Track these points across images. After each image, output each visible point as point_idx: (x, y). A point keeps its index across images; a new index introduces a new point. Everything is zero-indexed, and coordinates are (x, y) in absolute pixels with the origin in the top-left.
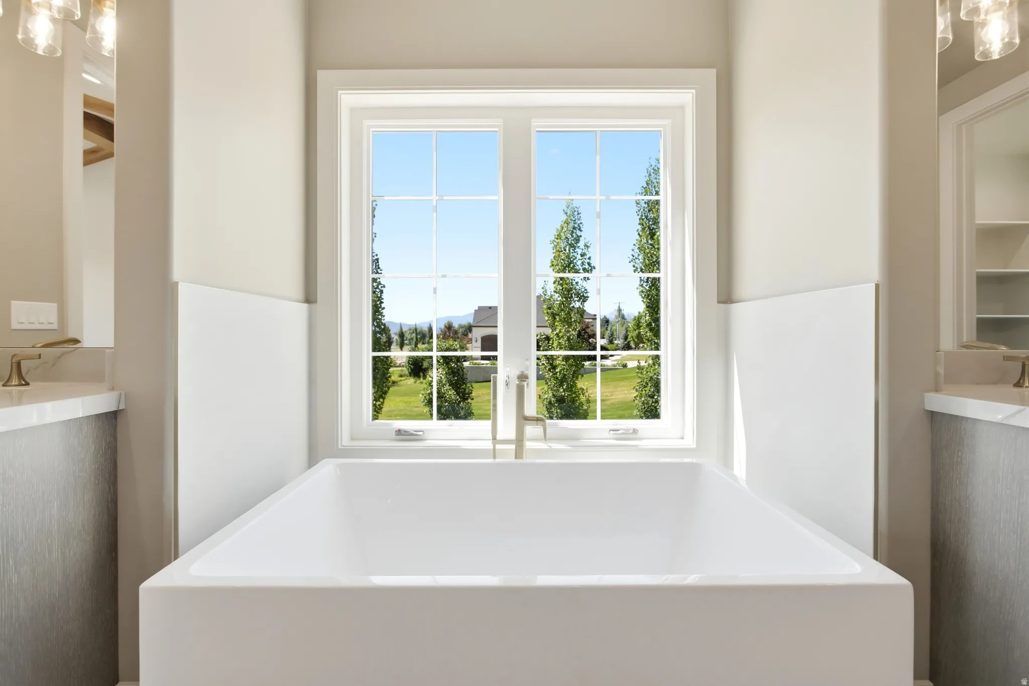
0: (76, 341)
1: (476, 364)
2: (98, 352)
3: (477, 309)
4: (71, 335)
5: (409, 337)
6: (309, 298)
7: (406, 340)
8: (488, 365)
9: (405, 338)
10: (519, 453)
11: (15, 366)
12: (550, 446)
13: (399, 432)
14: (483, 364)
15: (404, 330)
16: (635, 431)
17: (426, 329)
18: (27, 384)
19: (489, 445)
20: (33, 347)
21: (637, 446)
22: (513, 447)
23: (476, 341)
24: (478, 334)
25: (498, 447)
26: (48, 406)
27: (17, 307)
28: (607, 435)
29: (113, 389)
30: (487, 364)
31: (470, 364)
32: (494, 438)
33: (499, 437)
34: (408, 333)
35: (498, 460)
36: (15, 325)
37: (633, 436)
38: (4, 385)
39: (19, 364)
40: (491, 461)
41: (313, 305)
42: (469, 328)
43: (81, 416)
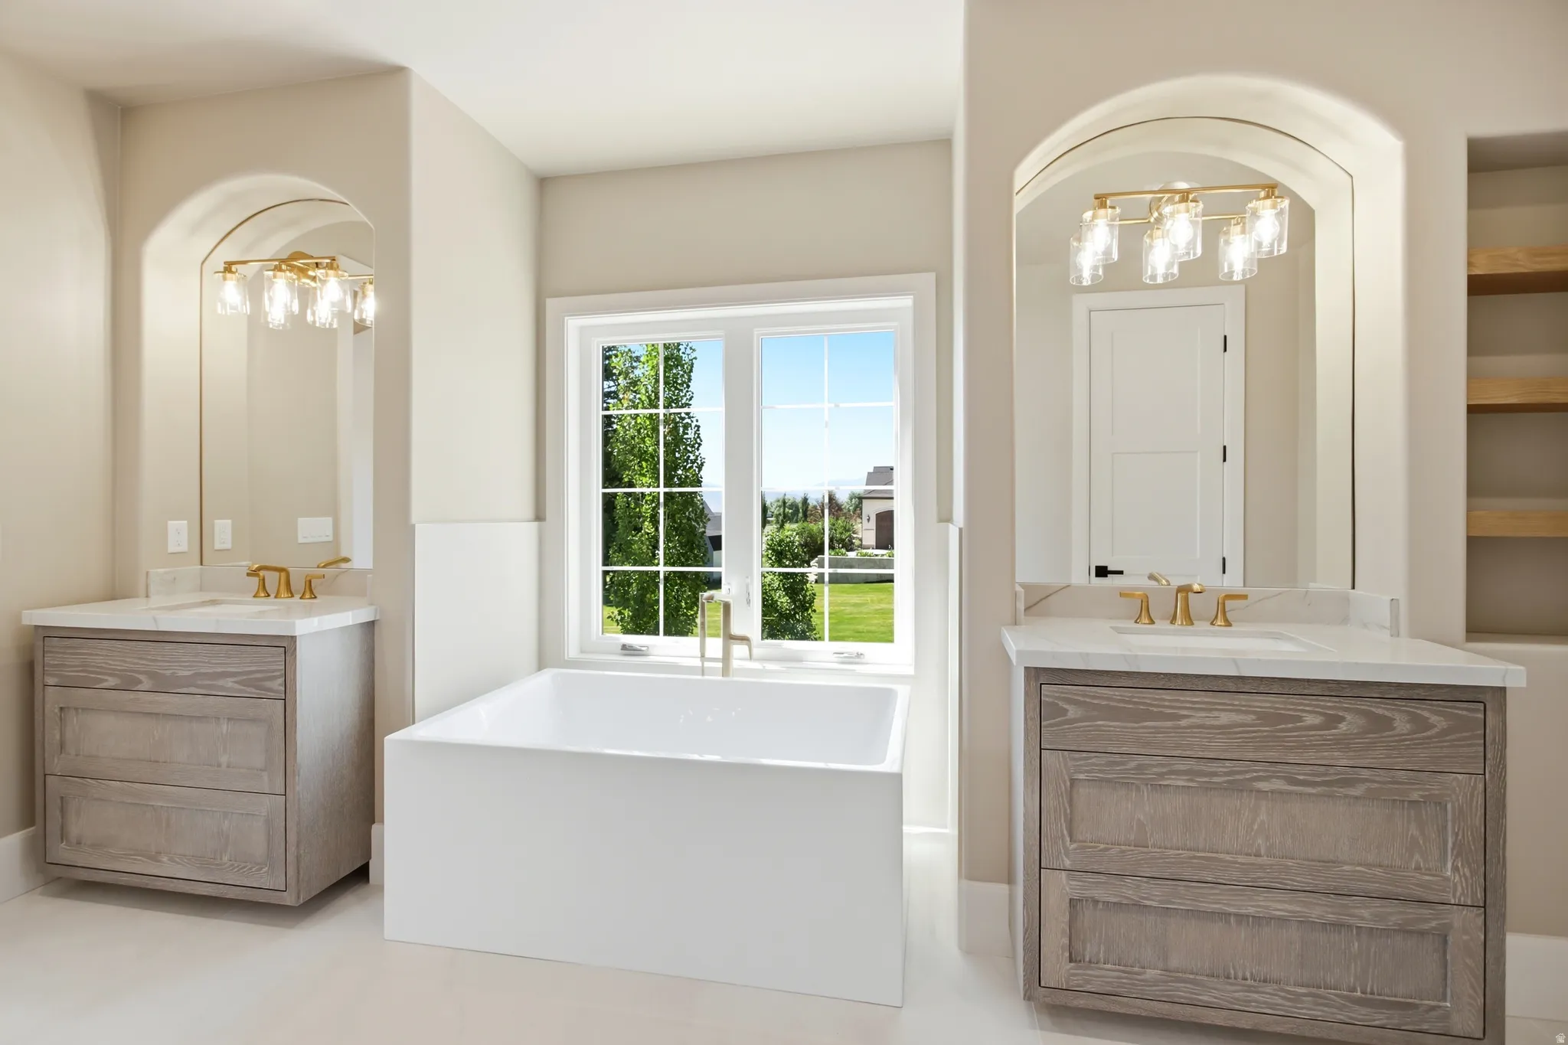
0: (346, 560)
1: (866, 555)
2: (363, 573)
3: (872, 471)
4: (344, 554)
5: (776, 512)
6: (539, 517)
7: (772, 516)
8: (885, 557)
9: (769, 513)
10: (726, 671)
11: (307, 583)
12: (764, 667)
13: (624, 647)
14: (876, 555)
15: (768, 504)
16: (859, 655)
17: (799, 500)
18: (315, 597)
19: (697, 663)
20: (318, 567)
21: (854, 670)
22: (720, 665)
23: (869, 520)
24: (871, 509)
25: (707, 664)
26: (327, 617)
27: (302, 522)
28: (834, 658)
29: (372, 604)
30: (883, 555)
31: (857, 555)
32: (703, 656)
33: (707, 655)
34: (774, 507)
35: (706, 677)
36: (301, 540)
37: (857, 660)
38: (301, 598)
39: (310, 581)
40: (700, 677)
41: (543, 523)
42: (860, 499)
43: (351, 623)
